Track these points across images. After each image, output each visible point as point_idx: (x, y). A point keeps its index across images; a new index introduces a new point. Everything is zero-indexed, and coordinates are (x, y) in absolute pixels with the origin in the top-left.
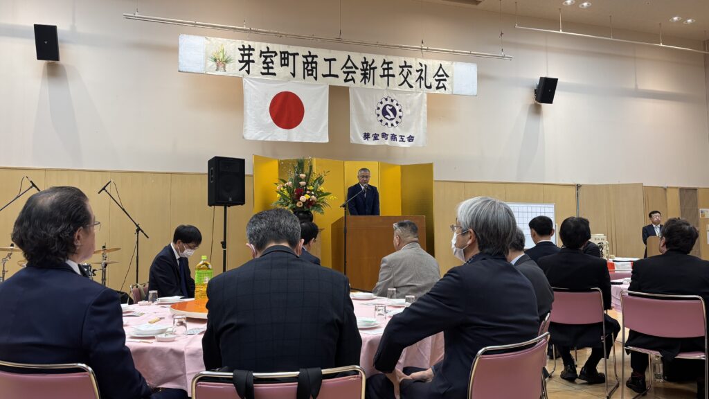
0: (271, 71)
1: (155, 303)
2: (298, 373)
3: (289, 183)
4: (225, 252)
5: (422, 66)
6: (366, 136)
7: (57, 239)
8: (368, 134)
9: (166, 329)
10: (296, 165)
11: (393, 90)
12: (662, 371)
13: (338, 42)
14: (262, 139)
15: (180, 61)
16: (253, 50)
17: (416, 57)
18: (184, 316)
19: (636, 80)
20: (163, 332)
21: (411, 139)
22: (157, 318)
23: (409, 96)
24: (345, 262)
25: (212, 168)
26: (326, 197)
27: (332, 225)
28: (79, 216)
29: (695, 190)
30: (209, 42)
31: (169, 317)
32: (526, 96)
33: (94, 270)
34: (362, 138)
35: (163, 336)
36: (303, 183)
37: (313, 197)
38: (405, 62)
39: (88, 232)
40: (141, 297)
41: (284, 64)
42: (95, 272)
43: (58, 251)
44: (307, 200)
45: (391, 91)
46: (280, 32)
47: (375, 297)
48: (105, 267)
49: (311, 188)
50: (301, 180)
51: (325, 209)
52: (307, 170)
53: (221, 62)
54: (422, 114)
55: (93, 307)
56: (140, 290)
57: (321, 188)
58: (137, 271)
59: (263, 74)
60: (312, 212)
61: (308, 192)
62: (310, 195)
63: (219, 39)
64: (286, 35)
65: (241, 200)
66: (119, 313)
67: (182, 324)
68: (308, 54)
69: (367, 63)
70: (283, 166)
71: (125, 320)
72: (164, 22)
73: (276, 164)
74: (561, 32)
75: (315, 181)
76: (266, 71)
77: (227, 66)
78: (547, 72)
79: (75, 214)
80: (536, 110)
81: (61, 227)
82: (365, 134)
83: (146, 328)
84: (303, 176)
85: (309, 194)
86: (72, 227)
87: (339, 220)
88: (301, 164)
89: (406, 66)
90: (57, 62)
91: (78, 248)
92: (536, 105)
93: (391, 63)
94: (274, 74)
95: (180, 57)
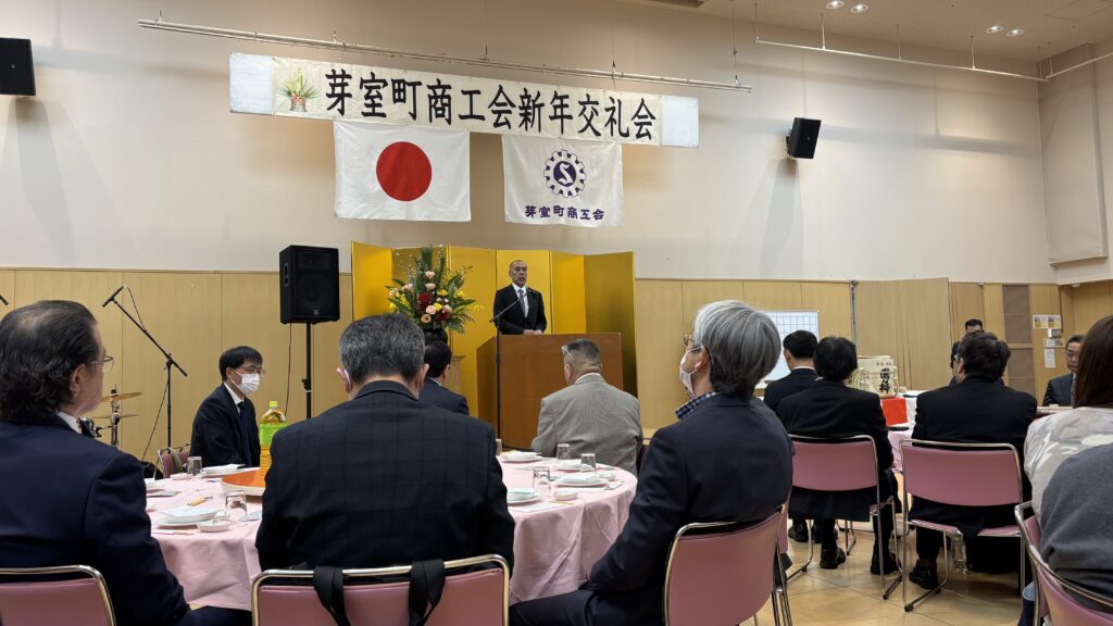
0: (377, 110)
1: (198, 476)
2: (410, 567)
3: (409, 286)
4: (309, 395)
5: (613, 101)
6: (530, 211)
7: (43, 380)
8: (533, 208)
9: (215, 513)
10: (420, 258)
11: (570, 139)
12: (965, 557)
13: (484, 65)
14: (365, 217)
15: (232, 95)
16: (349, 77)
17: (605, 88)
18: (242, 493)
19: (937, 123)
20: (209, 517)
21: (598, 215)
22: (199, 498)
23: (594, 149)
24: (499, 407)
25: (286, 265)
26: (468, 306)
27: (479, 350)
28: (80, 348)
29: (1025, 286)
30: (278, 65)
31: (220, 496)
32: (773, 148)
33: (98, 429)
34: (524, 215)
35: (210, 523)
36: (430, 286)
37: (447, 306)
38: (588, 96)
39: (93, 373)
40: (174, 467)
41: (399, 98)
42: (99, 431)
43: (45, 398)
44: (437, 312)
45: (566, 141)
46: (392, 50)
47: (540, 457)
48: (116, 423)
49: (444, 292)
50: (428, 281)
51: (467, 325)
52: (436, 265)
53: (298, 97)
54: (615, 177)
55: (101, 481)
56: (173, 458)
57: (460, 293)
58: (169, 428)
59: (365, 114)
60: (447, 330)
61: (439, 299)
62: (443, 303)
63: (294, 60)
64: (401, 54)
65: (332, 313)
66: (141, 492)
67: (238, 504)
68: (436, 84)
69: (528, 97)
70: (399, 258)
71: (150, 503)
72: (202, 32)
73: (388, 256)
74: (824, 49)
75: (451, 282)
76: (370, 110)
77: (309, 102)
78: (805, 110)
79: (73, 345)
80: (790, 169)
81: (51, 363)
82: (528, 207)
83: (182, 512)
84: (430, 274)
85: (440, 303)
86: (67, 364)
87: (489, 341)
88: (427, 256)
89: (589, 102)
90: (31, 97)
91: (76, 395)
92: (788, 160)
93: (567, 97)
94: (383, 115)
95: (232, 89)
